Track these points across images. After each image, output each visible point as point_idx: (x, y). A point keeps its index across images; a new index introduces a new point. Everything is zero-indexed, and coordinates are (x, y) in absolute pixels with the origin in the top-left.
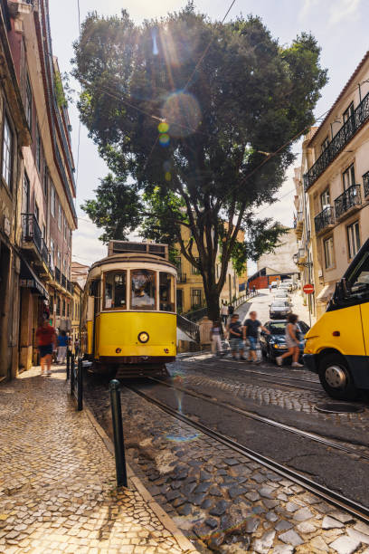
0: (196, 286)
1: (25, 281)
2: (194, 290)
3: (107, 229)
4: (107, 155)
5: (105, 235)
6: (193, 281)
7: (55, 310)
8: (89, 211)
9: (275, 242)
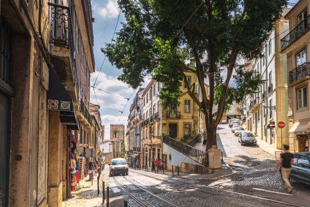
0: (187, 121)
1: (56, 102)
2: (185, 124)
3: (125, 71)
4: (125, 7)
5: (123, 76)
6: (185, 117)
7: (79, 139)
8: (109, 54)
9: (255, 89)
